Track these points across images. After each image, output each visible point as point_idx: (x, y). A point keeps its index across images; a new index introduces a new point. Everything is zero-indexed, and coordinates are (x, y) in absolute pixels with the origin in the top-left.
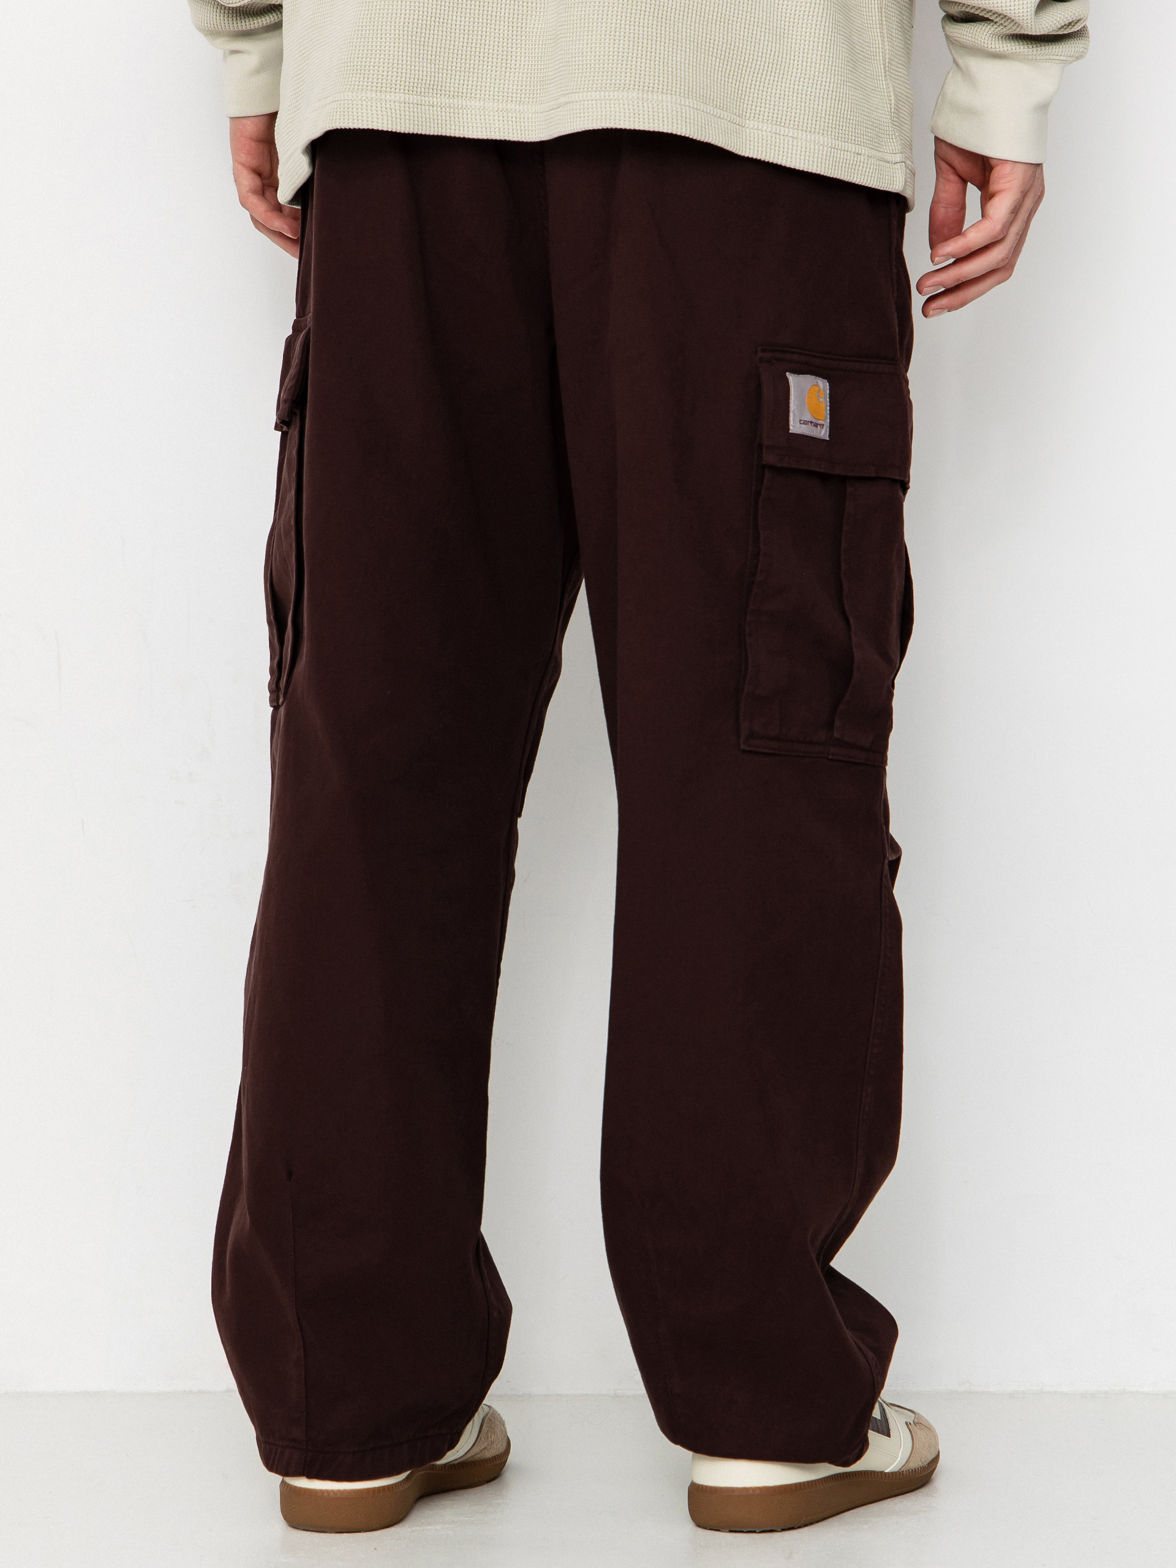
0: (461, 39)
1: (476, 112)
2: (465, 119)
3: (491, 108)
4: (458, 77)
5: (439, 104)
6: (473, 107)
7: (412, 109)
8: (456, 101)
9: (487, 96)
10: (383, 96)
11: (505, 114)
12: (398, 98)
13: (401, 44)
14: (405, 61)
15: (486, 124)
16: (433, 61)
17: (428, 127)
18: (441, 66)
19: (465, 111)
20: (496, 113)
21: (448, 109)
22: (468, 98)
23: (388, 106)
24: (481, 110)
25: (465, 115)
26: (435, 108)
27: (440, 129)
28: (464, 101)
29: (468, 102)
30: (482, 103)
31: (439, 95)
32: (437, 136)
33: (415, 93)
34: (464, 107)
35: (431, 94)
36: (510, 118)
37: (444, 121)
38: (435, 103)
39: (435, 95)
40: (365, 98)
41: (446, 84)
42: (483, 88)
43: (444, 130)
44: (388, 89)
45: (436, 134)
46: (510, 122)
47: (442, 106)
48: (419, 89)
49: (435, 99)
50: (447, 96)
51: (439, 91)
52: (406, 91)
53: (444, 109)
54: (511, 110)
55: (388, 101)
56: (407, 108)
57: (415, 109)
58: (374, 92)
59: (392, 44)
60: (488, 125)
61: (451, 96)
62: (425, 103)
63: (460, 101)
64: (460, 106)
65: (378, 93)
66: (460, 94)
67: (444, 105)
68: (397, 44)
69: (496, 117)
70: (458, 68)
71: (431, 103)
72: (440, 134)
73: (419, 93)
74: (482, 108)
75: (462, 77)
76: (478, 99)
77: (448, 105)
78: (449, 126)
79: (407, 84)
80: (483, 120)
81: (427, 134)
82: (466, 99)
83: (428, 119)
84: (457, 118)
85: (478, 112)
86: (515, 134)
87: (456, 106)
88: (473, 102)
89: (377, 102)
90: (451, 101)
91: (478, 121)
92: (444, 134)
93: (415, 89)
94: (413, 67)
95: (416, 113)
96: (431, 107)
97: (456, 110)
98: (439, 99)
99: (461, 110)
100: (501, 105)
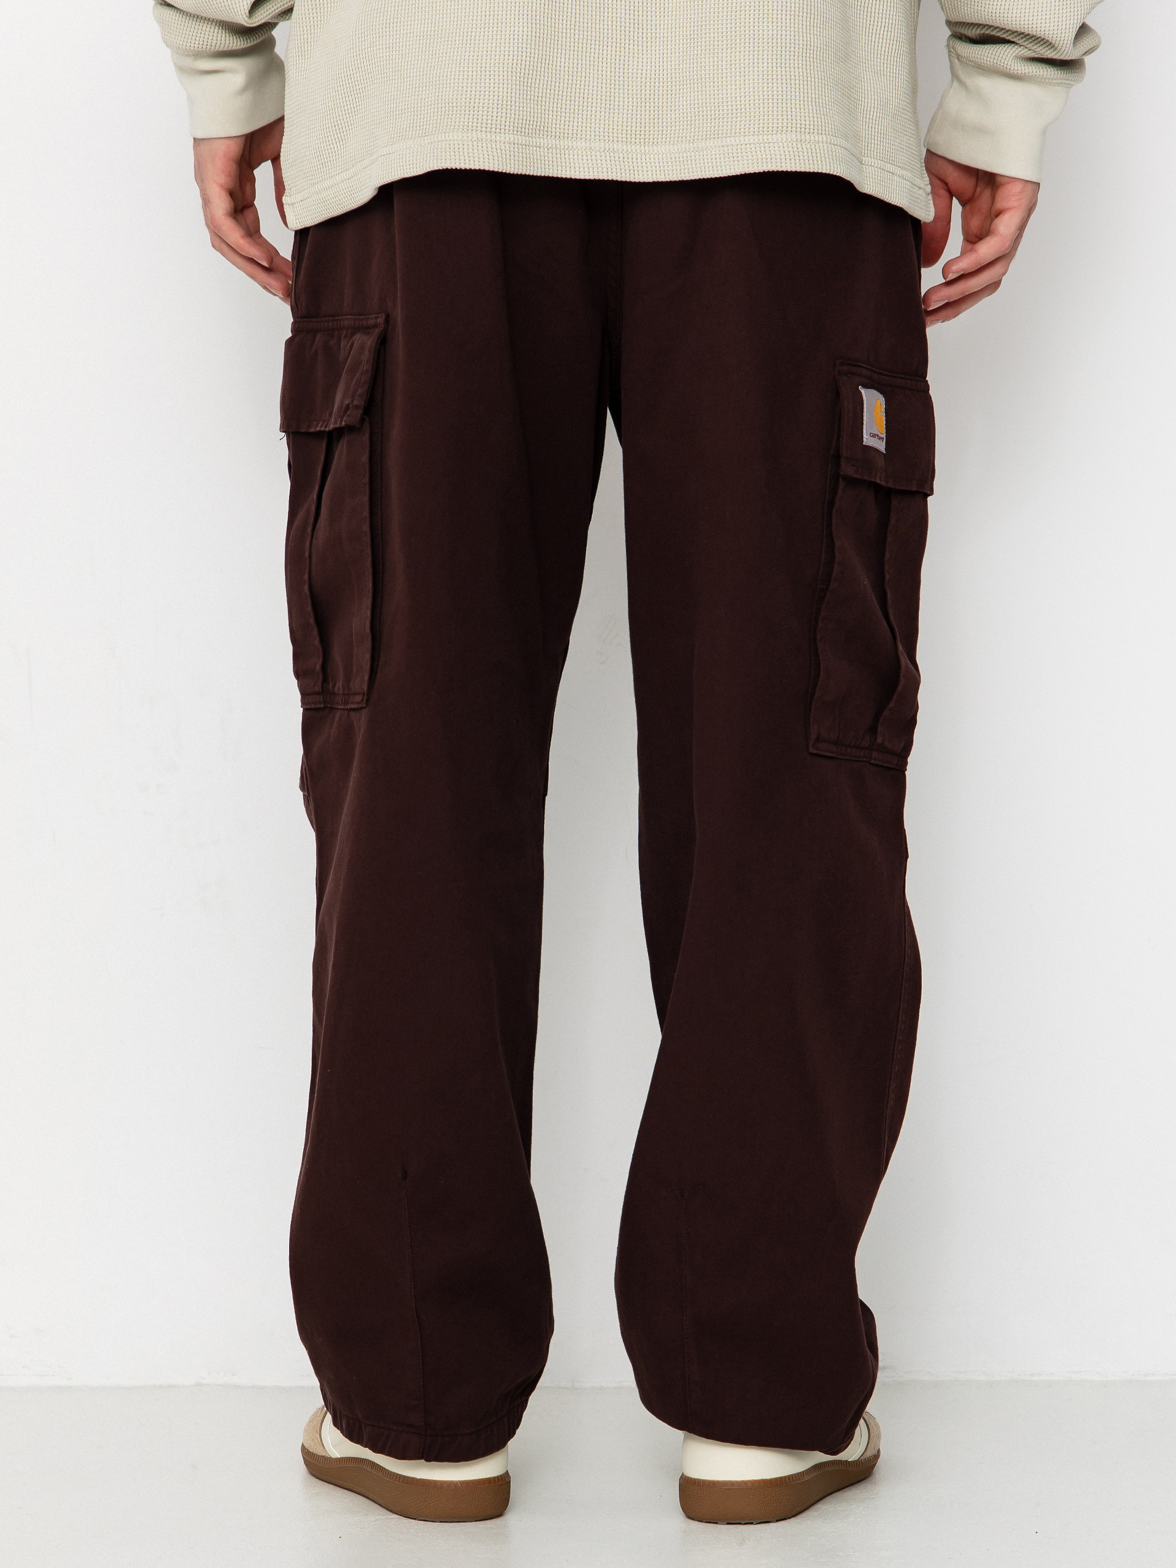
0: (566, 81)
1: (582, 152)
2: (572, 160)
3: (598, 148)
4: (563, 118)
5: (546, 145)
6: (579, 148)
7: (521, 150)
8: (562, 142)
9: (593, 136)
10: (493, 137)
11: (612, 154)
12: (508, 139)
13: (510, 85)
14: (513, 103)
15: (593, 165)
16: (540, 102)
17: (536, 168)
18: (547, 107)
19: (571, 152)
20: (603, 153)
21: (554, 150)
22: (574, 139)
23: (498, 146)
24: (587, 150)
25: (571, 156)
26: (542, 149)
27: (547, 170)
28: (570, 142)
29: (574, 143)
30: (588, 143)
31: (545, 136)
32: (544, 177)
33: (523, 134)
34: (571, 148)
35: (537, 135)
36: (617, 158)
37: (551, 162)
38: (542, 144)
39: (541, 136)
40: (475, 139)
41: (552, 125)
42: (588, 128)
43: (551, 170)
44: (498, 130)
45: (543, 175)
46: (617, 162)
47: (549, 147)
48: (527, 130)
49: (542, 140)
50: (553, 137)
51: (546, 133)
52: (515, 132)
53: (550, 150)
54: (618, 150)
55: (498, 142)
56: (517, 149)
57: (524, 150)
58: (484, 133)
59: (501, 85)
60: (595, 165)
61: (557, 137)
62: (529, 143)
63: (566, 142)
64: (566, 147)
65: (488, 134)
66: (566, 134)
67: (550, 146)
68: (505, 85)
69: (603, 157)
70: (563, 109)
71: (538, 144)
72: (547, 175)
73: (527, 134)
74: (588, 148)
75: (567, 119)
76: (583, 140)
77: (554, 146)
78: (555, 167)
79: (516, 124)
80: (590, 161)
81: (535, 174)
82: (573, 140)
83: (535, 160)
84: (563, 159)
85: (584, 152)
86: (624, 174)
87: (562, 147)
88: (579, 143)
89: (487, 142)
90: (558, 141)
91: (585, 161)
92: (551, 175)
93: (523, 130)
94: (521, 108)
95: (524, 154)
96: (538, 148)
97: (562, 151)
98: (546, 140)
99: (567, 151)
100: (607, 145)
